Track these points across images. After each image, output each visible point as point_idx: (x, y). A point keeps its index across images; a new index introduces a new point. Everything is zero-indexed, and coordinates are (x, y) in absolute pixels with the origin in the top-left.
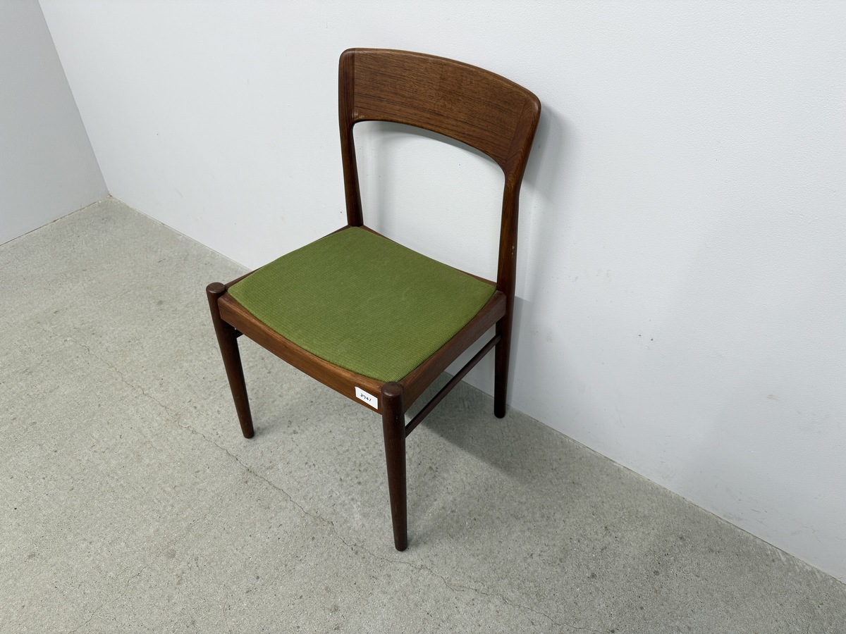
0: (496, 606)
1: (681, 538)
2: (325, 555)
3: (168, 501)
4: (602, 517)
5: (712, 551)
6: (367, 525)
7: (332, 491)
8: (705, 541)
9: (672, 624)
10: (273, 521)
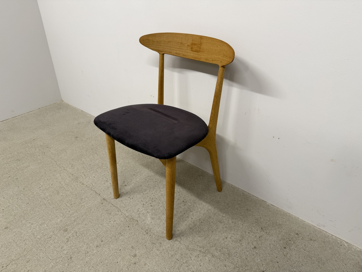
0: (209, 258)
1: (297, 234)
2: (133, 234)
3: (68, 210)
4: (260, 224)
5: (312, 240)
6: (153, 222)
7: (139, 208)
8: (308, 236)
9: (292, 270)
10: (112, 219)
